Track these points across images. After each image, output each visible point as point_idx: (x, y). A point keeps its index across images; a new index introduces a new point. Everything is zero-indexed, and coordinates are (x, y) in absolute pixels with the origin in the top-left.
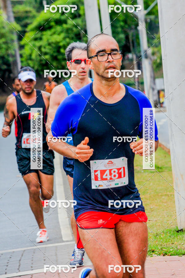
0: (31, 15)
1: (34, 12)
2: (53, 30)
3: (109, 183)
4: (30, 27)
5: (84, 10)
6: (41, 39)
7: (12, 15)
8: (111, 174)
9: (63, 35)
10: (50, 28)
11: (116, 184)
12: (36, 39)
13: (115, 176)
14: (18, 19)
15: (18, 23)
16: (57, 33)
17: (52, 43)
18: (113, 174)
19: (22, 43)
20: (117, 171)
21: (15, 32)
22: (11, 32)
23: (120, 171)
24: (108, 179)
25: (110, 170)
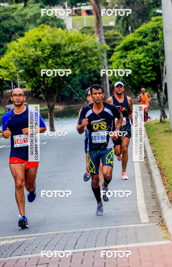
0: (118, 38)
1: (121, 35)
2: (135, 50)
4: (117, 47)
5: (162, 34)
6: (126, 57)
7: (103, 37)
8: (21, 141)
9: (143, 54)
10: (134, 48)
11: (23, 145)
12: (121, 57)
14: (108, 41)
15: (107, 45)
16: (139, 53)
17: (135, 60)
18: (22, 141)
19: (110, 60)
20: (23, 140)
21: (105, 51)
22: (102, 51)
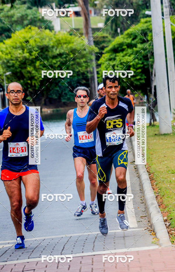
0: (107, 39)
1: (110, 37)
2: (125, 52)
3: (17, 154)
4: (106, 49)
5: (152, 36)
6: (115, 59)
7: (92, 39)
8: (18, 150)
9: (133, 56)
10: (123, 50)
11: (20, 155)
12: (110, 60)
13: (20, 151)
14: (96, 43)
15: (96, 46)
16: (128, 55)
17: (124, 62)
18: (19, 150)
19: (99, 62)
20: (21, 148)
21: (93, 53)
22: (91, 53)
23: (23, 149)
24: (16, 152)
25: (17, 148)
